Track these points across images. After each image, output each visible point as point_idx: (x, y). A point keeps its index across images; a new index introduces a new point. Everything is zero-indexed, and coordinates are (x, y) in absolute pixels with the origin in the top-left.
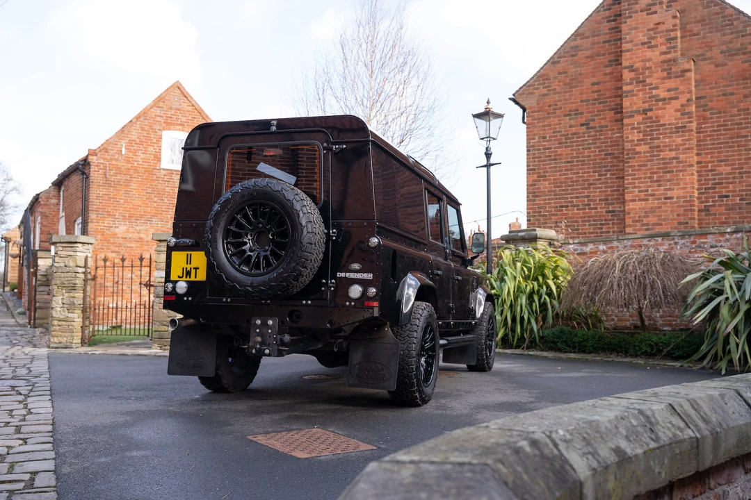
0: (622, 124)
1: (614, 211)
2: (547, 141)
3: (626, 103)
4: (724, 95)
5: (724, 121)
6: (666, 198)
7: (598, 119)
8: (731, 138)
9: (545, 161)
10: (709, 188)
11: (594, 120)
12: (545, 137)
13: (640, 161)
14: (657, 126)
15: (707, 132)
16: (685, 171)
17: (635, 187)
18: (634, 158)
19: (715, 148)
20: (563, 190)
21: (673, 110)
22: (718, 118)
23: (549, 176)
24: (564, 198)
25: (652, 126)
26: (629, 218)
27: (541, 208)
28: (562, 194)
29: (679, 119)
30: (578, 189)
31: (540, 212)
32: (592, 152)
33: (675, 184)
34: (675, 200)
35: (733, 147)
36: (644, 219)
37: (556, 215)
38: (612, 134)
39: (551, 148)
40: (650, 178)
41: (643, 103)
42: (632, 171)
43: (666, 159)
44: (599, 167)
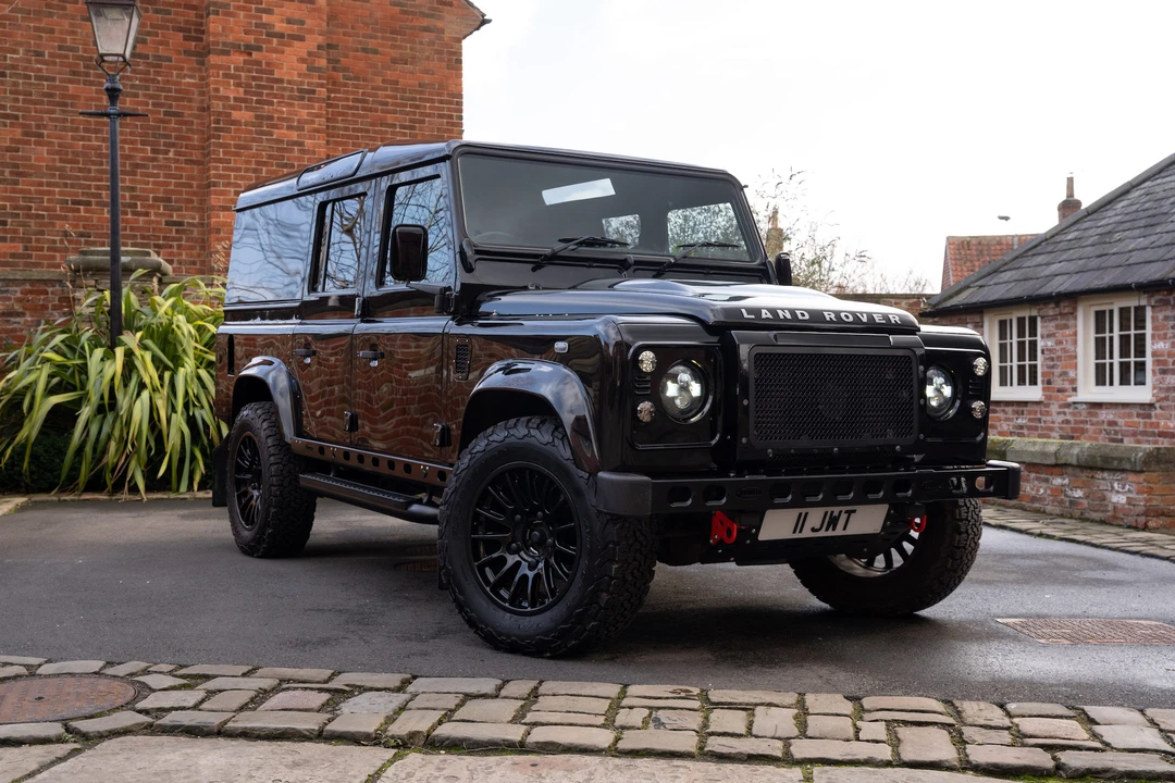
0: (203, 63)
1: (181, 224)
2: (46, 63)
3: (215, 25)
4: (365, 50)
5: (363, 94)
7: (154, 42)
8: (373, 124)
9: (42, 103)
12: (42, 54)
13: (239, 138)
14: (268, 80)
15: (337, 106)
17: (228, 185)
18: (228, 130)
19: (349, 137)
20: (80, 170)
21: (295, 58)
22: (355, 86)
23: (48, 136)
24: (81, 187)
25: (261, 79)
27: (31, 200)
28: (78, 178)
29: (305, 76)
31: (30, 208)
32: (138, 103)
37: (65, 218)
38: (178, 76)
39: (54, 79)
40: (255, 171)
41: (246, 32)
42: (225, 153)
43: (282, 142)
44: (154, 136)
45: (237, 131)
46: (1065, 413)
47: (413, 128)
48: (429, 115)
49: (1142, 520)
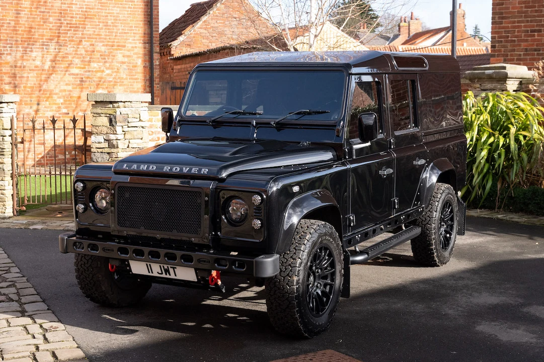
24: (536, 21)
31: (508, 37)
37: (526, 41)
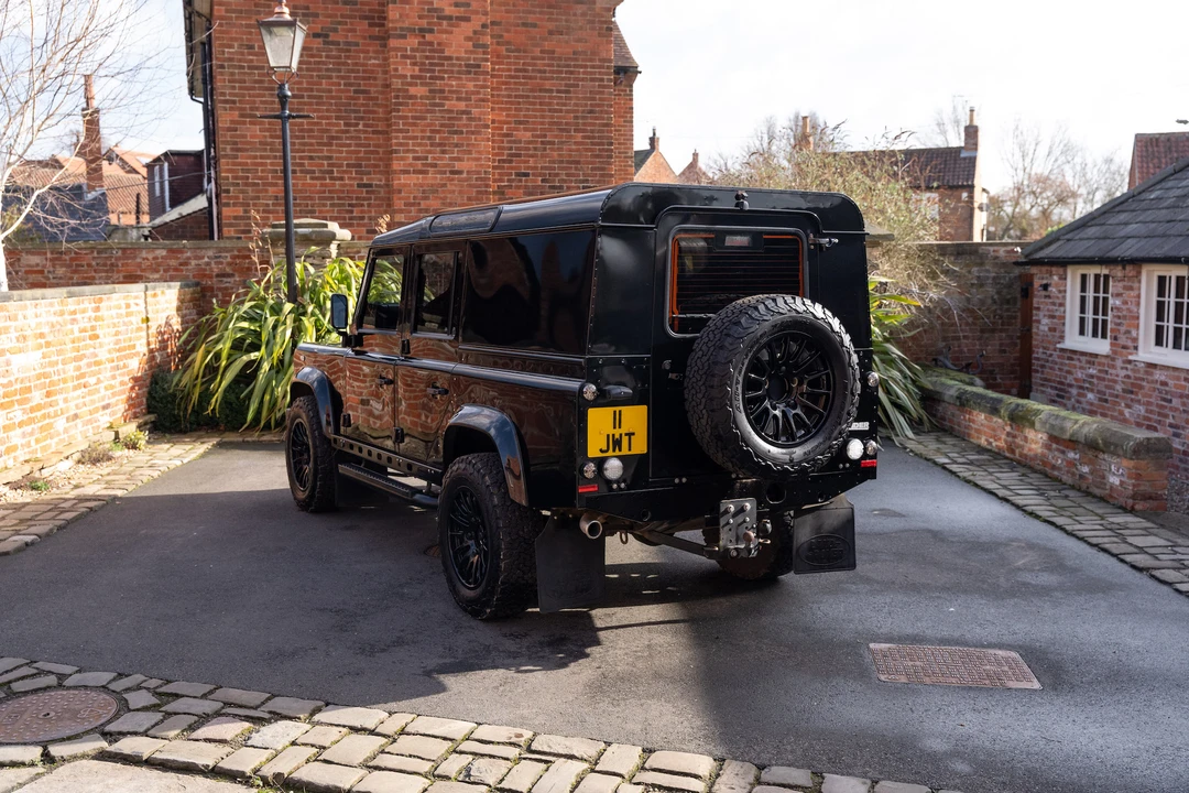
0: (385, 46)
1: (370, 185)
3: (393, 12)
4: (524, 25)
5: (524, 64)
6: (452, 172)
7: (343, 30)
8: (532, 90)
9: (253, 89)
10: (504, 161)
11: (335, 30)
12: (252, 47)
13: (416, 111)
14: (440, 58)
15: (501, 76)
16: (479, 133)
17: (408, 151)
18: (407, 104)
19: (511, 103)
21: (462, 37)
22: (516, 58)
25: (433, 58)
26: (400, 199)
27: (248, 171)
29: (471, 52)
30: (312, 144)
31: (247, 178)
32: (333, 84)
33: (465, 152)
34: (465, 175)
35: (534, 104)
36: (422, 202)
38: (365, 58)
40: (430, 138)
41: (420, 17)
42: (404, 124)
43: (451, 111)
44: (346, 111)
45: (413, 104)
46: (1127, 369)
47: (568, 92)
48: (583, 80)
49: (1130, 502)
